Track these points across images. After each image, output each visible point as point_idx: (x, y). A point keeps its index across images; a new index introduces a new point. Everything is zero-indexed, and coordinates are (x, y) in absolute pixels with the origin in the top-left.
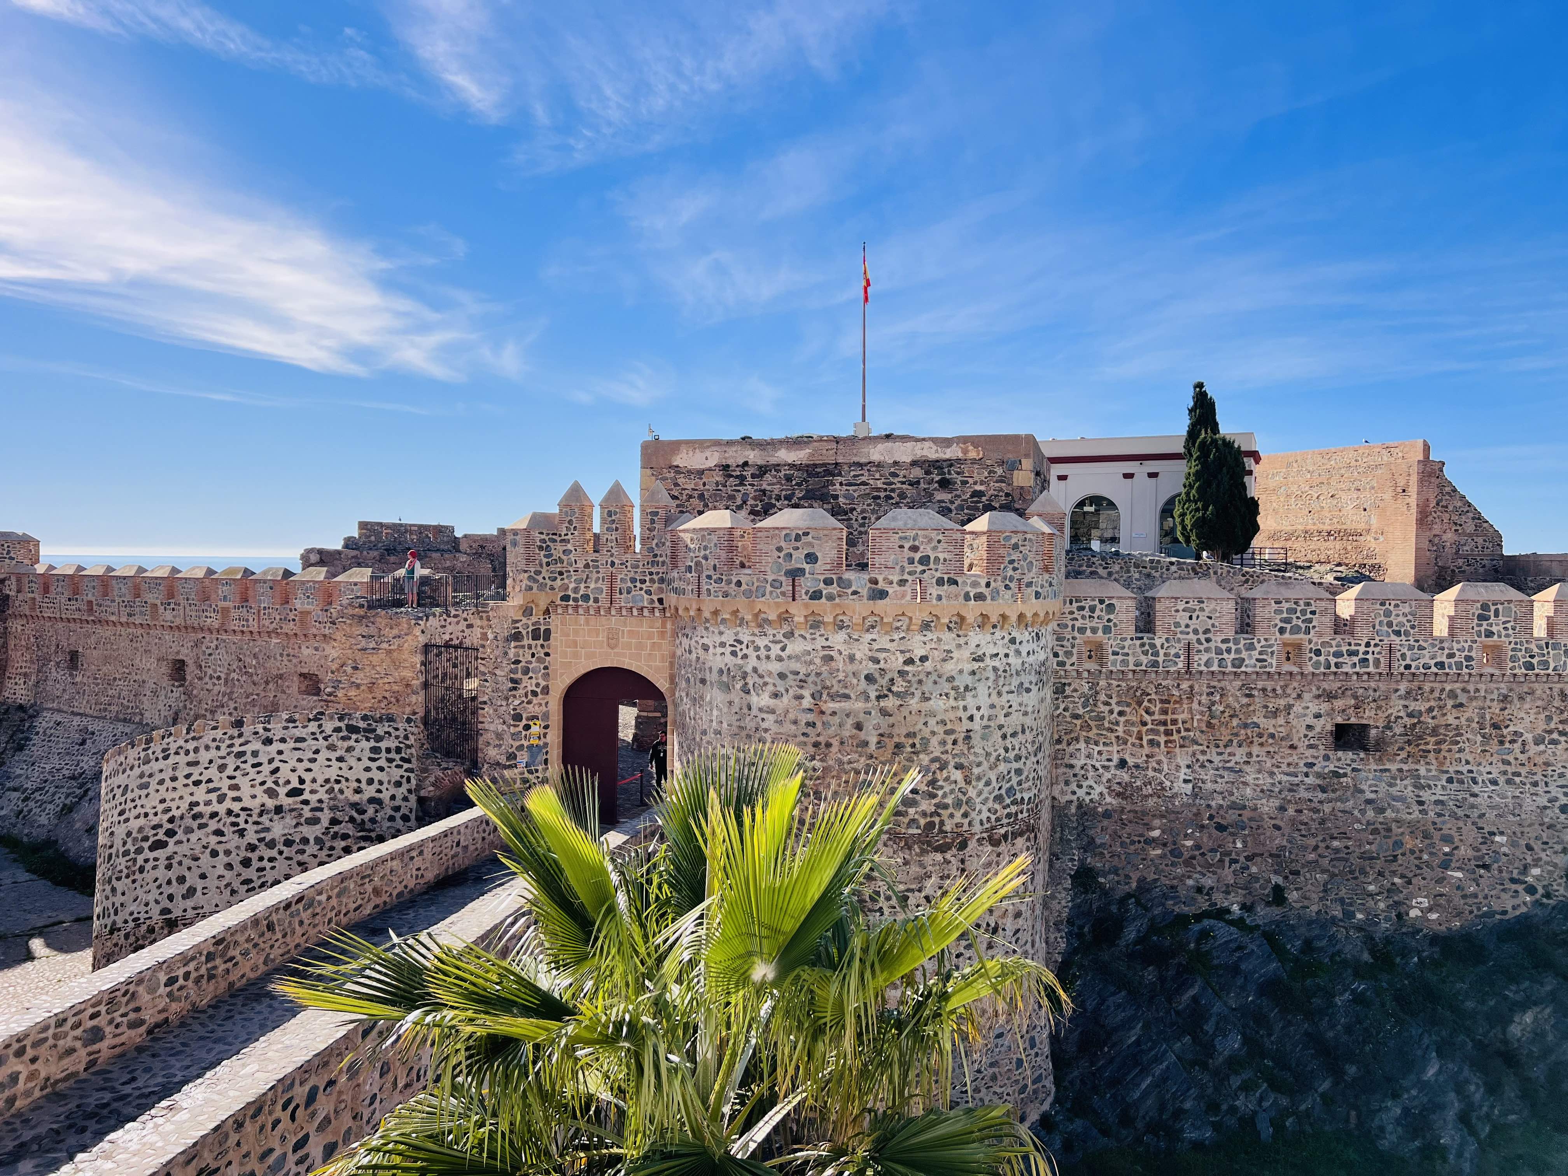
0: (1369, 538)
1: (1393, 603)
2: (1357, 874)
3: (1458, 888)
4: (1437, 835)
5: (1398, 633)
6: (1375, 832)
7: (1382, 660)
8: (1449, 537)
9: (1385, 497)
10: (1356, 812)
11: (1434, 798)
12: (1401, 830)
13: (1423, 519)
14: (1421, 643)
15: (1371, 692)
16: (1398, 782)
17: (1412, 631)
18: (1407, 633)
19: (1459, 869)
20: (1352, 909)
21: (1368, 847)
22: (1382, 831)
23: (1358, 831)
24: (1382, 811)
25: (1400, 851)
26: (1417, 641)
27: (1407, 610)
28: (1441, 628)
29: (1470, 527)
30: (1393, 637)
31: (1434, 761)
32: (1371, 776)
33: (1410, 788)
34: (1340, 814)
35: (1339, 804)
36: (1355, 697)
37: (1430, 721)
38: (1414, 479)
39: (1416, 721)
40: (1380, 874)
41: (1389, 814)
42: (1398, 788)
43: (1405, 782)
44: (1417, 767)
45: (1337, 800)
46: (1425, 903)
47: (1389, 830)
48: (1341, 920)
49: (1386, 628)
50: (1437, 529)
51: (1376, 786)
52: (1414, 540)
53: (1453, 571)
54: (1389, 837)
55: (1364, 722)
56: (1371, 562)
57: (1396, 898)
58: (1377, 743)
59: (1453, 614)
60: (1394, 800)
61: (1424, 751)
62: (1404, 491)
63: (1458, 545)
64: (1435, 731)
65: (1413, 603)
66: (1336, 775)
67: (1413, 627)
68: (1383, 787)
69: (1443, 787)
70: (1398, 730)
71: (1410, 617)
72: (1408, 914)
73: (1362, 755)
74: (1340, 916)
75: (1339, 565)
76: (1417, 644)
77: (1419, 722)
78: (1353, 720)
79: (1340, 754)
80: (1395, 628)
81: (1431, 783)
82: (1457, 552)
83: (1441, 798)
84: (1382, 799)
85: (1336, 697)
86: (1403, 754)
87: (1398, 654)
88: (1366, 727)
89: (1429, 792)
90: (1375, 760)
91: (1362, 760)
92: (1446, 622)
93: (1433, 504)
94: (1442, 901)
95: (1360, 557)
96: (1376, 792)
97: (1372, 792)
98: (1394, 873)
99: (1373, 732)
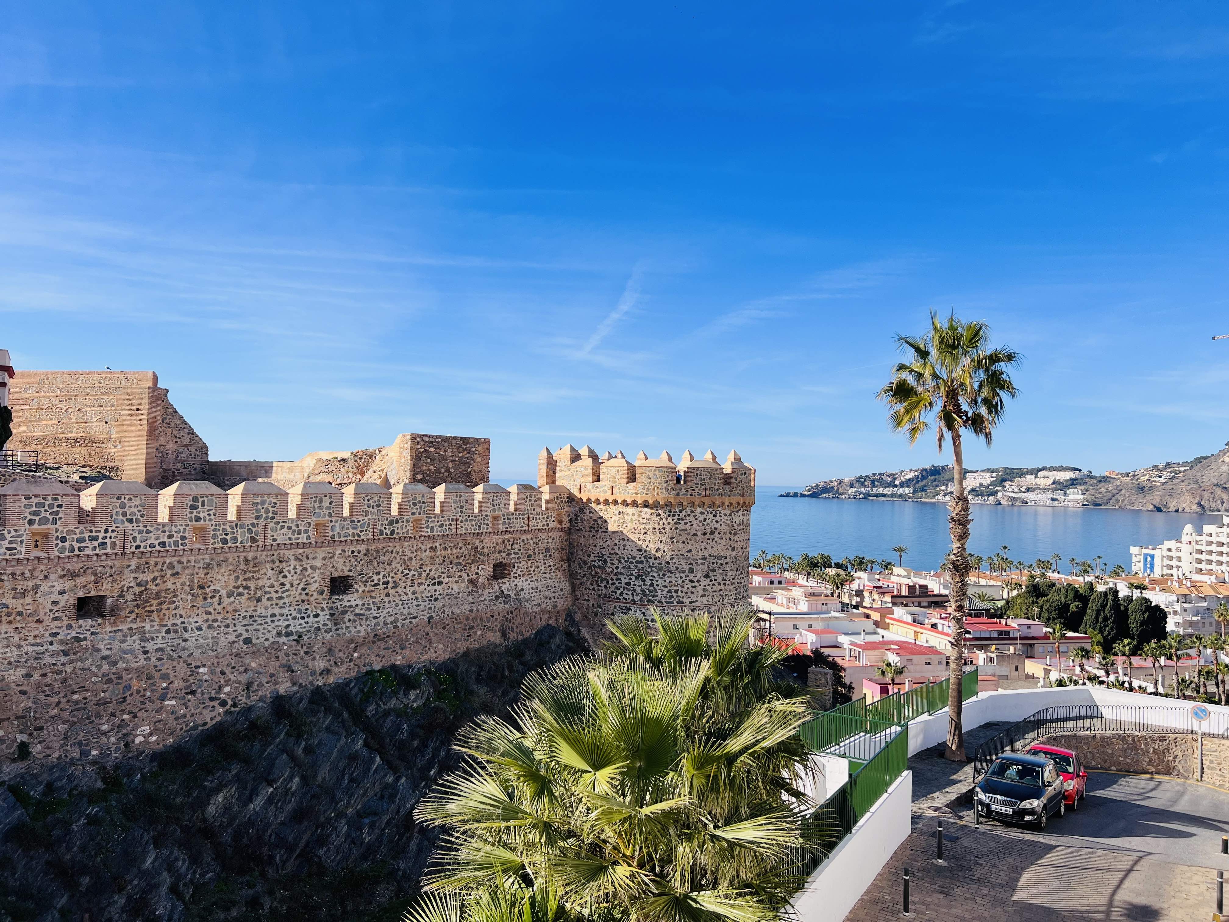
0: (109, 445)
1: (127, 497)
2: (93, 718)
3: (172, 713)
4: (157, 675)
5: (131, 521)
6: (110, 681)
7: (118, 543)
8: (171, 446)
9: (123, 413)
10: (94, 668)
11: (156, 647)
12: (130, 676)
13: (152, 432)
14: (148, 528)
15: (108, 569)
16: (128, 638)
17: (141, 519)
18: (137, 521)
19: (173, 698)
20: (88, 748)
21: (102, 695)
22: (114, 680)
23: (95, 683)
24: (115, 663)
25: (128, 694)
26: (145, 526)
27: (138, 502)
28: (163, 516)
29: (186, 440)
30: (127, 524)
31: (156, 619)
32: (106, 637)
33: (138, 642)
34: (80, 672)
35: (79, 663)
36: (95, 574)
37: (154, 587)
38: (145, 401)
39: (143, 588)
40: (113, 714)
41: (121, 665)
42: (128, 644)
43: (133, 638)
44: (143, 625)
45: (77, 660)
46: (147, 729)
47: (120, 678)
48: (79, 760)
49: (121, 517)
50: (162, 440)
51: (111, 644)
52: (145, 448)
53: (174, 472)
54: (120, 684)
55: (102, 593)
56: (111, 464)
57: (125, 731)
58: (113, 610)
59: (172, 505)
60: (125, 653)
61: (149, 611)
62: (138, 410)
63: (178, 453)
64: (157, 595)
65: (143, 497)
66: (77, 639)
67: (142, 516)
68: (116, 644)
69: (163, 638)
70: (129, 597)
71: (140, 508)
72: (133, 742)
73: (100, 620)
74: (78, 756)
75: (84, 466)
76: (145, 529)
77: (146, 589)
78: (93, 593)
79: (81, 622)
80: (128, 517)
81: (154, 636)
82: (176, 459)
83: (161, 646)
84: (115, 654)
85: (78, 576)
86: (133, 616)
87: (131, 537)
88: (102, 598)
89: (152, 643)
90: (110, 624)
91: (99, 624)
92: (167, 511)
93: (159, 421)
94: (160, 726)
95: (102, 460)
96: (111, 649)
97: (107, 649)
98: (123, 712)
99: (109, 601)
